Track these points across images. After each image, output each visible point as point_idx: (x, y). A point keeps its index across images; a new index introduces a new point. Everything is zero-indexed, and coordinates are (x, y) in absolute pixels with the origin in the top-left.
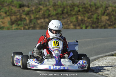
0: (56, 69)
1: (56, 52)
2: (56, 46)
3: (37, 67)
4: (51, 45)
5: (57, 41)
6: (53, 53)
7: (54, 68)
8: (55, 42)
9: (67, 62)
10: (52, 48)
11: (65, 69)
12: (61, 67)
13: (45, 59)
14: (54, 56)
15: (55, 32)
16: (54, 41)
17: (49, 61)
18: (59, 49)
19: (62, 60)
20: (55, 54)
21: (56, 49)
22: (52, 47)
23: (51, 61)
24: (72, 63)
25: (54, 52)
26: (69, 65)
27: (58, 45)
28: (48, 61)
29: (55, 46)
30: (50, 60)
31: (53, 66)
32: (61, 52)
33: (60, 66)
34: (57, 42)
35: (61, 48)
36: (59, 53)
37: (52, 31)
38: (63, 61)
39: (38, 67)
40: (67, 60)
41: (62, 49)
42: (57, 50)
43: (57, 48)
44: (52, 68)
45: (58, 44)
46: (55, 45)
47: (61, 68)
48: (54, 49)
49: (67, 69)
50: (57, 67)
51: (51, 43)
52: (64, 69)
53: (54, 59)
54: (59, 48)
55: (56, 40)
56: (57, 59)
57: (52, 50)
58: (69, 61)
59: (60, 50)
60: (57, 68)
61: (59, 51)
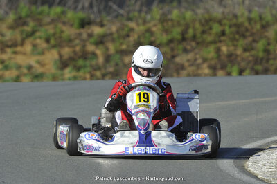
0: (140, 153)
1: (141, 115)
2: (143, 102)
3: (99, 151)
4: (132, 100)
5: (145, 91)
6: (134, 117)
7: (136, 151)
8: (139, 95)
9: (165, 137)
10: (132, 107)
11: (160, 152)
12: (151, 148)
13: (118, 131)
14: (137, 124)
15: (145, 73)
16: (138, 92)
17: (125, 136)
18: (147, 109)
19: (154, 133)
20: (139, 120)
21: (141, 109)
22: (134, 104)
23: (128, 137)
24: (175, 140)
25: (136, 116)
26: (167, 145)
27: (148, 101)
28: (122, 136)
29: (140, 103)
30: (127, 133)
31: (134, 147)
32: (152, 115)
33: (148, 148)
34: (144, 94)
35: (152, 107)
36: (147, 118)
37: (141, 70)
38: (155, 137)
39: (100, 149)
40: (164, 134)
41: (155, 110)
42: (143, 111)
43: (143, 108)
44: (130, 151)
45: (148, 98)
46: (140, 101)
47: (150, 150)
48: (137, 110)
49: (163, 154)
50: (143, 148)
51: (132, 96)
52: (158, 154)
53: (136, 133)
54: (149, 107)
55: (144, 89)
56: (142, 132)
57: (133, 112)
58: (168, 136)
59: (152, 111)
60: (141, 150)
61: (148, 113)
